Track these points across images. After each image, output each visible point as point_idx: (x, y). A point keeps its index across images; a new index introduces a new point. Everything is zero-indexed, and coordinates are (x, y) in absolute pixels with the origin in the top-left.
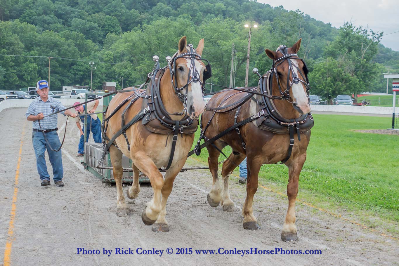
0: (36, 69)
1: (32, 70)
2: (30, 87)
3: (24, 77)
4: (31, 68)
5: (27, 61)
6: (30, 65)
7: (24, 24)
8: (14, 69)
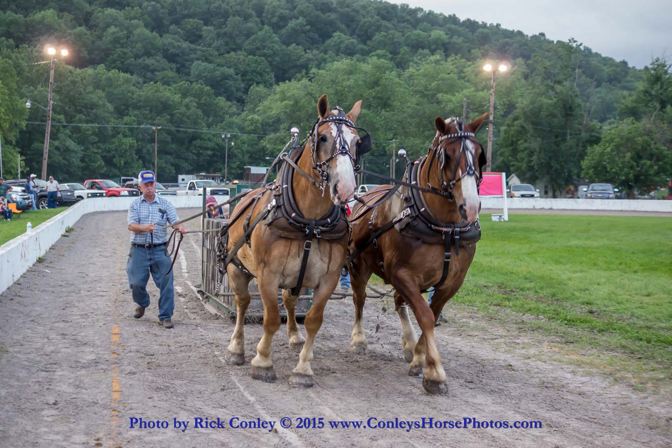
0: (133, 147)
1: (127, 148)
2: (124, 176)
3: (114, 160)
4: (126, 145)
5: (118, 133)
6: (124, 140)
7: (113, 73)
8: (98, 148)
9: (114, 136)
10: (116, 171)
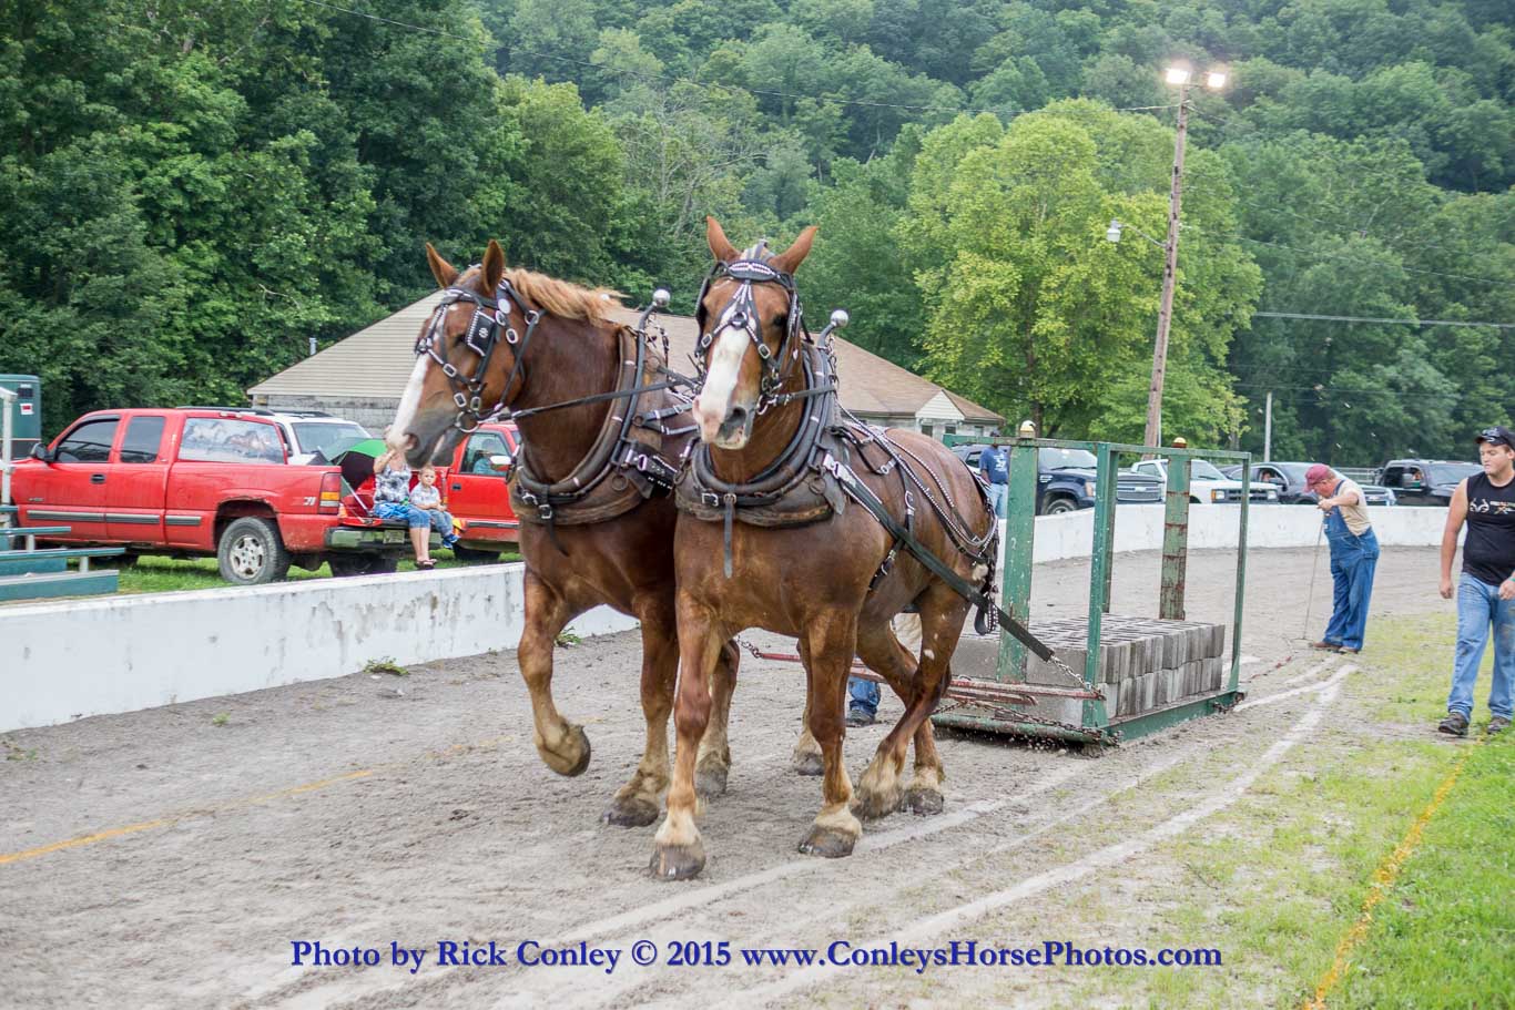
8: (1499, 385)
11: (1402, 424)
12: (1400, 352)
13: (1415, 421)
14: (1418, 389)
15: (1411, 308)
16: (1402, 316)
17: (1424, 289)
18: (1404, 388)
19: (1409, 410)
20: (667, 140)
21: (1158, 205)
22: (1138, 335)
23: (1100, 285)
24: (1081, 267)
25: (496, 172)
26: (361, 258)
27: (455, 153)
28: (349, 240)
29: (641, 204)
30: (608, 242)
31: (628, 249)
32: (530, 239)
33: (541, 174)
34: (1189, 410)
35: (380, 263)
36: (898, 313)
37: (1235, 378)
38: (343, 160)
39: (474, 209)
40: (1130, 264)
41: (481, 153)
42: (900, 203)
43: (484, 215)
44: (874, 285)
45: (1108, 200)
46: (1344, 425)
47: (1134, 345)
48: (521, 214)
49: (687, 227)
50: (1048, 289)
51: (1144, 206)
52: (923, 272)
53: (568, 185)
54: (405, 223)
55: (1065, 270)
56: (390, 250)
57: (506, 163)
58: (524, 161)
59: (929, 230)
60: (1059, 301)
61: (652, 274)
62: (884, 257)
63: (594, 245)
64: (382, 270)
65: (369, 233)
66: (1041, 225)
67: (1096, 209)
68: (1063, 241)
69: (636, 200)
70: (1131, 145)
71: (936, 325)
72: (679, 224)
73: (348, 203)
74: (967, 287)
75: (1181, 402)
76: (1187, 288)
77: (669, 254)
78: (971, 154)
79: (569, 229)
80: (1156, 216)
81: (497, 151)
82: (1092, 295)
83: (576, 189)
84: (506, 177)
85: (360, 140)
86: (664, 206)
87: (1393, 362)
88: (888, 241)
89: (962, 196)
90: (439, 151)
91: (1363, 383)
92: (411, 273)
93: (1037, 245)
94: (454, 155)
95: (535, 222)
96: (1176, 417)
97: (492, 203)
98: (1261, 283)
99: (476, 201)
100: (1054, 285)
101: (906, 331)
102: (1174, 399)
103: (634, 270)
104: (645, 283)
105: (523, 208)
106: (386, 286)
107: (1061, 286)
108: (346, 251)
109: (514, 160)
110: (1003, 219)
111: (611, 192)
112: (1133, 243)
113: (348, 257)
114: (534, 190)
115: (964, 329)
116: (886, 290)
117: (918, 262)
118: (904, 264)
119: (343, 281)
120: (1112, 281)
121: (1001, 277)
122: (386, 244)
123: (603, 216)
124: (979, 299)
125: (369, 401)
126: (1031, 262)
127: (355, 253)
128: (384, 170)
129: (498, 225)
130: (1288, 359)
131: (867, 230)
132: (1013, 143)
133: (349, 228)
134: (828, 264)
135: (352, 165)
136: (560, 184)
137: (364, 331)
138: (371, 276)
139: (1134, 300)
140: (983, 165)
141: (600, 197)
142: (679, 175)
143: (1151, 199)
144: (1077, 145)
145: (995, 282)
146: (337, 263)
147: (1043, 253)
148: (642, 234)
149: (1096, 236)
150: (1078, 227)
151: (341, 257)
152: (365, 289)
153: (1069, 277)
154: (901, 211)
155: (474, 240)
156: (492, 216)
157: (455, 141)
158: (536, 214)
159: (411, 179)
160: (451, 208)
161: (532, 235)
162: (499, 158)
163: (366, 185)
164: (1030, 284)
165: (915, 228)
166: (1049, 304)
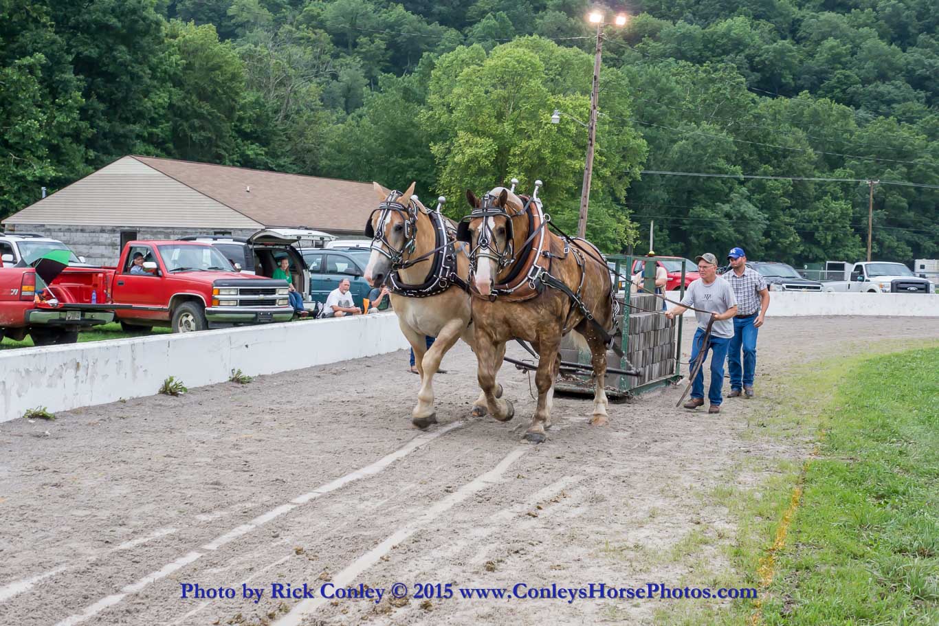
0: (847, 215)
1: (837, 216)
2: (831, 260)
3: (816, 234)
4: (835, 212)
5: (825, 193)
6: (833, 204)
7: (823, 103)
8: (792, 216)
9: (818, 198)
10: (818, 251)
11: (734, 239)
12: (731, 195)
13: (741, 238)
14: (743, 217)
15: (738, 168)
16: (733, 173)
17: (746, 156)
18: (734, 217)
19: (736, 231)
20: (274, 61)
21: (583, 102)
22: (571, 185)
23: (546, 153)
24: (535, 141)
25: (163, 81)
26: (76, 136)
27: (137, 69)
28: (68, 124)
29: (257, 102)
30: (235, 126)
31: (249, 130)
32: (185, 124)
33: (192, 82)
34: (603, 231)
35: (88, 139)
36: (421, 170)
37: (631, 211)
38: (63, 72)
39: (149, 104)
40: (565, 140)
41: (153, 69)
42: (422, 102)
43: (155, 109)
44: (405, 153)
45: (552, 99)
46: (697, 240)
47: (568, 191)
48: (179, 107)
49: (287, 117)
50: (514, 155)
51: (574, 103)
52: (435, 144)
53: (210, 90)
54: (104, 113)
55: (525, 143)
56: (95, 131)
57: (169, 76)
58: (182, 74)
59: (439, 118)
60: (521, 163)
61: (264, 146)
62: (412, 135)
63: (227, 127)
64: (90, 144)
65: (81, 120)
66: (510, 114)
67: (543, 105)
68: (523, 125)
69: (253, 99)
70: (566, 65)
71: (444, 178)
72: (281, 115)
73: (67, 100)
74: (463, 153)
75: (598, 226)
76: (601, 154)
77: (275, 134)
78: (466, 70)
79: (210, 117)
80: (582, 109)
81: (164, 68)
82: (542, 160)
83: (215, 92)
84: (169, 84)
85: (74, 59)
86: (272, 102)
87: (728, 202)
88: (414, 125)
89: (460, 96)
90: (126, 66)
91: (710, 214)
92: (108, 146)
93: (507, 127)
94: (135, 70)
95: (189, 113)
96: (595, 236)
97: (160, 101)
98: (647, 151)
99: (150, 99)
100: (518, 152)
101: (425, 182)
102: (594, 224)
103: (252, 144)
104: (260, 152)
105: (180, 104)
106: (92, 154)
107: (522, 154)
108: (66, 131)
109: (175, 74)
110: (486, 111)
111: (237, 94)
112: (568, 126)
113: (68, 135)
114: (188, 92)
115: (461, 181)
116: (412, 156)
117: (433, 138)
118: (424, 139)
119: (64, 150)
120: (554, 151)
121: (484, 147)
122: (92, 127)
123: (232, 109)
124: (471, 161)
125: (80, 228)
126: (503, 138)
127: (71, 132)
128: (90, 79)
129: (164, 116)
130: (664, 200)
131: (400, 119)
132: (492, 64)
133: (68, 116)
134: (376, 140)
135: (69, 76)
136: (204, 89)
137: (77, 183)
138: (82, 148)
139: (568, 162)
140: (474, 77)
141: (231, 97)
142: (281, 84)
143: (578, 99)
144: (533, 65)
145: (481, 151)
146: (59, 138)
147: (511, 133)
148: (258, 120)
149: (544, 122)
150: (533, 115)
151: (63, 136)
152: (78, 156)
153: (527, 148)
154: (422, 106)
155: (149, 125)
156: (161, 109)
157: (137, 61)
158: (189, 108)
159: (108, 85)
160: (134, 103)
161: (187, 121)
162: (165, 72)
163: (79, 89)
164: (503, 152)
165: (431, 116)
166: (515, 165)
